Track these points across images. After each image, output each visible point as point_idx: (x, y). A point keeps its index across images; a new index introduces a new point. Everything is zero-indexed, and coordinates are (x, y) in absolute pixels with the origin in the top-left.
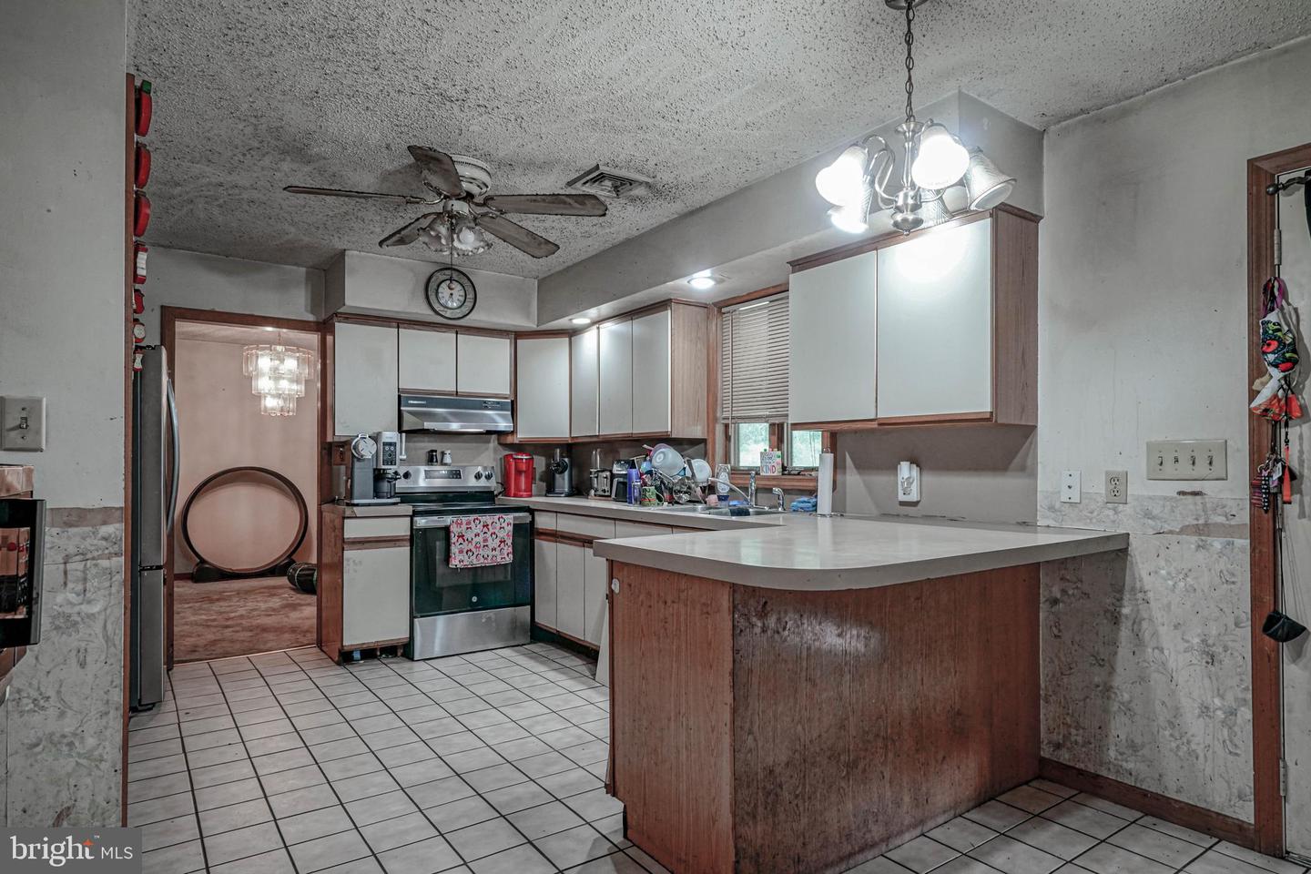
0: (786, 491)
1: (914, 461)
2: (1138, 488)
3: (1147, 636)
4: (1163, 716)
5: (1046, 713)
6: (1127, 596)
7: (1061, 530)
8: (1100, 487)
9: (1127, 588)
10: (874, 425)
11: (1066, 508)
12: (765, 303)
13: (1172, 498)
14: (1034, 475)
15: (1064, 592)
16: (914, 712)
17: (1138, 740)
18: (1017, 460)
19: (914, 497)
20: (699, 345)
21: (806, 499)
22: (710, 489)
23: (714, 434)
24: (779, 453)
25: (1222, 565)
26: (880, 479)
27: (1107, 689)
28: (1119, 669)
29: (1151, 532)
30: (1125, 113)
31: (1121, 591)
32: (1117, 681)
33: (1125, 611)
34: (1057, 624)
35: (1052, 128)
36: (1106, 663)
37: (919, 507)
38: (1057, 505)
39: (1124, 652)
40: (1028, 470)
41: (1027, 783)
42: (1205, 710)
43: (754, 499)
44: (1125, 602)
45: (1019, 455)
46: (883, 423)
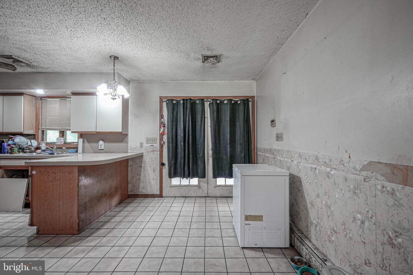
0: (67, 148)
1: (103, 140)
2: (145, 145)
3: (146, 169)
4: (148, 181)
5: (130, 186)
6: (143, 163)
7: (132, 153)
8: (139, 145)
9: (143, 162)
10: (95, 133)
11: (133, 149)
12: (59, 99)
13: (149, 147)
14: (128, 143)
15: (133, 164)
16: (109, 188)
17: (144, 186)
18: (125, 140)
19: (103, 148)
20: (33, 107)
21: (73, 150)
22: (38, 148)
23: (38, 133)
24: (63, 138)
25: (156, 156)
26: (94, 145)
27: (140, 179)
28: (142, 175)
29: (146, 152)
30: (143, 83)
31: (142, 162)
32: (141, 177)
33: (143, 165)
34: (132, 170)
35: (132, 81)
36: (139, 175)
37: (104, 150)
38: (132, 148)
39: (142, 172)
40: (127, 142)
41: (126, 199)
42: (154, 179)
43: (55, 150)
44: (143, 164)
45: (125, 139)
46: (98, 133)
